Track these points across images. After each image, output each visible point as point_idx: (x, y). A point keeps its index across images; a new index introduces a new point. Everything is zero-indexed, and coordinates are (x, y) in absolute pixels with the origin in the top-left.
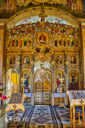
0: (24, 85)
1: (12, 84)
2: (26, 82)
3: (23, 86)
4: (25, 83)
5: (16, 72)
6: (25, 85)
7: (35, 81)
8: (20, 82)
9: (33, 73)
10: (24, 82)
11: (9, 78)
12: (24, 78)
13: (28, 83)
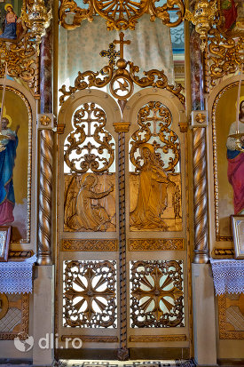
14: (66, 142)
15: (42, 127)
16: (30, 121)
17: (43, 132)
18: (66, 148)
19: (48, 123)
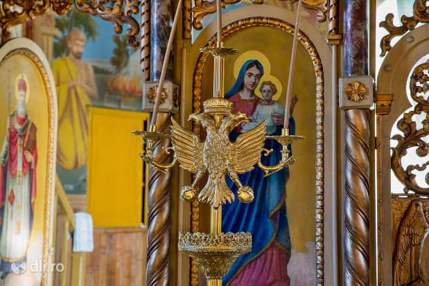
0: (216, 238)
1: (84, 226)
2: (246, 194)
3: (212, 258)
4: (235, 217)
5: (133, 95)
6: (241, 242)
7: (397, 187)
8: (170, 191)
9: (362, 53)
10: (216, 194)
11: (32, 147)
12: (217, 136)
13: (282, 218)
14: (395, 131)
15: (350, 104)
16: (319, 88)
17: (351, 113)
18: (394, 144)
19: (362, 96)
